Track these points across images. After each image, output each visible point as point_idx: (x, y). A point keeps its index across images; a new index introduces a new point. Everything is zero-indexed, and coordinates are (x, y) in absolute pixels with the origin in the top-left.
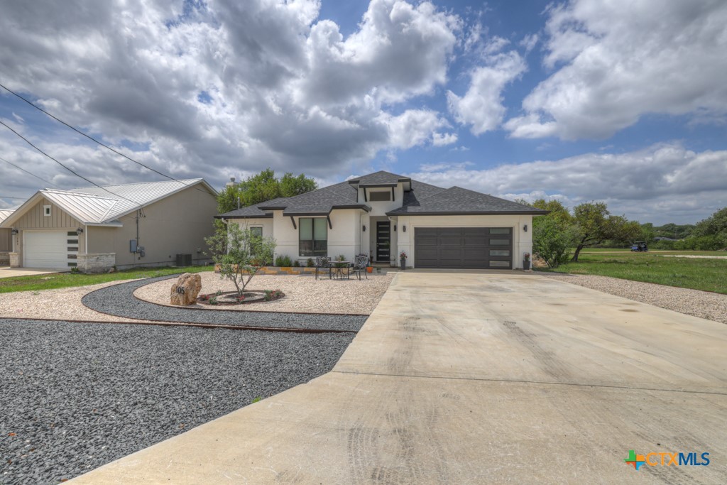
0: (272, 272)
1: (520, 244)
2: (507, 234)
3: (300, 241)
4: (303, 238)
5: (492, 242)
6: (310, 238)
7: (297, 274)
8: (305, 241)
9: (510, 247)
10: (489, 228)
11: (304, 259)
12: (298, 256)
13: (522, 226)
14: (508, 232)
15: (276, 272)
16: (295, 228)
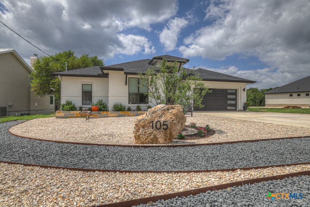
0: (114, 115)
1: (242, 98)
2: (235, 93)
3: (129, 93)
4: (131, 91)
5: (229, 97)
6: (137, 92)
7: (133, 116)
8: (133, 94)
9: (235, 100)
10: (227, 89)
11: (134, 106)
12: (128, 104)
13: (242, 89)
14: (234, 91)
15: (117, 115)
16: (126, 84)
